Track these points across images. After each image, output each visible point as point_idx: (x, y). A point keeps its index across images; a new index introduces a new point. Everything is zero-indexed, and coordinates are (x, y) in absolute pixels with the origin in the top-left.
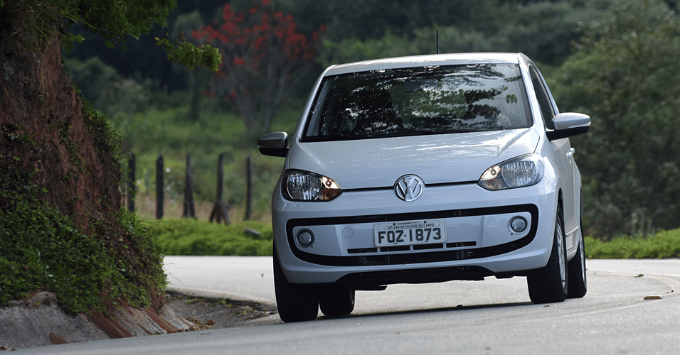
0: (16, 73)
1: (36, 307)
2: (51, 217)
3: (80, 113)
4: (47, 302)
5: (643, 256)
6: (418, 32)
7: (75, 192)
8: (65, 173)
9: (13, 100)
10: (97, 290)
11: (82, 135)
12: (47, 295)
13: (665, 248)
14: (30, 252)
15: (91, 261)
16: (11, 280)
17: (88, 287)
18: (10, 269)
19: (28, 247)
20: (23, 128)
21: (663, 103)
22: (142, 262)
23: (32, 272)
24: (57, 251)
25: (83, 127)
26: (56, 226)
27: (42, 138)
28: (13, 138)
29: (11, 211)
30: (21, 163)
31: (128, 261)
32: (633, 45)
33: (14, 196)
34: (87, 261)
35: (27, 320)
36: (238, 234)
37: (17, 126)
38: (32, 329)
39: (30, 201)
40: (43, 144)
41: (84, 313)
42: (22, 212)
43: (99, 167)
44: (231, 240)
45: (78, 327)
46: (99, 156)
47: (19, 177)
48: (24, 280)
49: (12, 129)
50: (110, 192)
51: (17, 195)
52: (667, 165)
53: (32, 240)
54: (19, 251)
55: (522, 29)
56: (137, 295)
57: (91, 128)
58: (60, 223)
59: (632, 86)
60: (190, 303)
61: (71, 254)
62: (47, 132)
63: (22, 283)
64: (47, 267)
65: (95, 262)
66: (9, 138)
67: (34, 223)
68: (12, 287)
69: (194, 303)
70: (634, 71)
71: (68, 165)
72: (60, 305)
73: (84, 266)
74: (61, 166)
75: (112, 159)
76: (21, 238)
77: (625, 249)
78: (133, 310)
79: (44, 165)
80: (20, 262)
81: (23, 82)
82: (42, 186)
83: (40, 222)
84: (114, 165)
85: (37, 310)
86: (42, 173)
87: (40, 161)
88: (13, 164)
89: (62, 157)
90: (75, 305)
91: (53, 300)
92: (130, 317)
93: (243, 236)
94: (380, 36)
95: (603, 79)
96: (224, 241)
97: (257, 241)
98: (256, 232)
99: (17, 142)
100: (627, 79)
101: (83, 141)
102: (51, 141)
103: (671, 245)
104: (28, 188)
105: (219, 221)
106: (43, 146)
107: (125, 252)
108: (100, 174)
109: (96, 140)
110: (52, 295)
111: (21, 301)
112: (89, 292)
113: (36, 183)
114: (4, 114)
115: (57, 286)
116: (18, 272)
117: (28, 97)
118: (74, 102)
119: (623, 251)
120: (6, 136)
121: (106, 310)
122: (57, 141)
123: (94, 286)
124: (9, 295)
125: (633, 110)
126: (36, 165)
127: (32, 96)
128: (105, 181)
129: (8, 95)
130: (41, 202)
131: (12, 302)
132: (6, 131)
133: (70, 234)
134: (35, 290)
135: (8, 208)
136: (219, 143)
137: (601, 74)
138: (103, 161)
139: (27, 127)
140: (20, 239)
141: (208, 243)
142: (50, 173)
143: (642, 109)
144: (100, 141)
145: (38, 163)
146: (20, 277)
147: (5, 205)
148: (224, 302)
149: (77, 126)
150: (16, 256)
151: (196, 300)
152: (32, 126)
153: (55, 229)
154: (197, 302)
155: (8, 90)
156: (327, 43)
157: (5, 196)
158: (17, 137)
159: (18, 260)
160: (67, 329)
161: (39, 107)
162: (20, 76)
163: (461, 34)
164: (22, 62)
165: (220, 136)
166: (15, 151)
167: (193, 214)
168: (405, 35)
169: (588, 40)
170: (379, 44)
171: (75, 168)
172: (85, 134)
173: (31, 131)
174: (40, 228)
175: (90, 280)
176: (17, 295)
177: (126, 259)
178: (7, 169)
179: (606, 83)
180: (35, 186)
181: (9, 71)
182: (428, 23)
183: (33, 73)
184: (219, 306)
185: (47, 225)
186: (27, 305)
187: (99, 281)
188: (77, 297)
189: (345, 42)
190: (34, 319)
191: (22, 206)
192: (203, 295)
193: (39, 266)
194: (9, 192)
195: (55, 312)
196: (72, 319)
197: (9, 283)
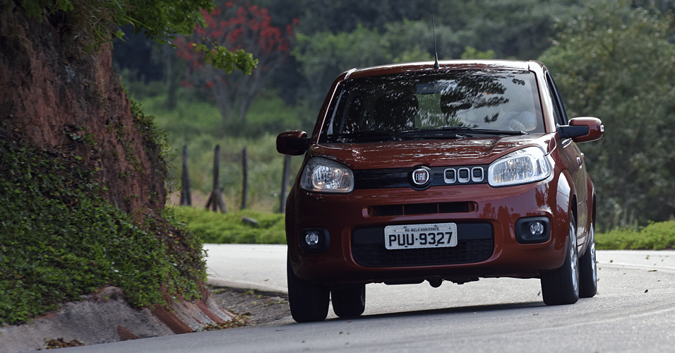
0: (77, 75)
1: (105, 301)
2: (112, 214)
3: (129, 113)
4: (114, 297)
5: (638, 247)
6: (389, 27)
7: (132, 190)
8: (123, 172)
9: (75, 101)
10: (158, 284)
11: (132, 134)
12: (114, 290)
13: (659, 240)
14: (96, 247)
15: (152, 256)
16: (80, 275)
17: (150, 282)
18: (79, 265)
19: (94, 243)
20: (84, 129)
21: (636, 98)
22: (192, 257)
23: (100, 268)
24: (120, 247)
25: (132, 126)
26: (118, 223)
27: (101, 138)
28: (75, 138)
29: (75, 209)
30: (83, 162)
31: (179, 255)
32: (608, 41)
33: (77, 194)
34: (148, 257)
35: (96, 314)
36: (237, 222)
37: (78, 126)
38: (101, 322)
39: (93, 199)
40: (102, 144)
41: (148, 307)
42: (86, 209)
43: (147, 165)
44: (230, 229)
45: (143, 321)
46: (147, 154)
47: (81, 175)
48: (93, 276)
49: (74, 129)
50: (158, 188)
51: (80, 193)
52: (638, 156)
53: (97, 236)
54: (85, 248)
55: (490, 24)
56: (189, 288)
57: (139, 127)
58: (121, 221)
59: (607, 80)
60: (217, 293)
61: (133, 250)
62: (106, 132)
63: (91, 278)
64: (113, 263)
65: (156, 257)
66: (71, 138)
67: (97, 220)
68: (82, 282)
69: (221, 293)
70: (608, 67)
71: (126, 164)
72: (126, 299)
73: (145, 261)
74: (119, 165)
75: (159, 157)
76: (88, 235)
77: (619, 241)
78: (187, 303)
79: (103, 163)
80: (88, 258)
81: (83, 85)
82: (102, 184)
83: (103, 219)
84: (162, 162)
85: (105, 305)
86: (102, 172)
87: (100, 160)
88: (75, 163)
89: (119, 157)
90: (140, 300)
91: (120, 295)
92: (185, 310)
93: (241, 224)
94: (351, 30)
95: (578, 73)
96: (223, 229)
97: (255, 230)
98: (254, 220)
99: (79, 142)
100: (601, 73)
101: (133, 139)
102: (109, 141)
103: (666, 237)
104: (90, 186)
105: (215, 209)
106: (102, 146)
107: (176, 247)
108: (148, 172)
109: (144, 138)
110: (118, 290)
111: (90, 296)
112: (151, 287)
113: (97, 182)
114: (66, 115)
115: (123, 281)
116: (86, 268)
117: (88, 98)
118: (124, 102)
119: (618, 243)
120: (68, 136)
121: (166, 304)
122: (115, 141)
123: (155, 280)
124: (79, 290)
125: (606, 105)
126: (97, 164)
127: (91, 98)
128: (153, 179)
129: (70, 97)
130: (102, 200)
131: (82, 296)
132: (68, 132)
133: (131, 231)
134: (103, 285)
135: (73, 205)
136: (198, 132)
137: (576, 68)
138: (150, 159)
139: (88, 127)
140: (86, 236)
141: (208, 231)
142: (109, 172)
143: (615, 102)
144: (148, 140)
145: (99, 162)
146: (90, 273)
147: (70, 203)
148: (252, 292)
149: (128, 125)
150: (84, 253)
151: (223, 290)
152: (92, 127)
153: (117, 226)
154: (224, 292)
155: (70, 91)
156: (300, 37)
157: (69, 194)
158: (79, 137)
159: (86, 256)
160: (134, 323)
161: (98, 108)
162: (80, 78)
163: (429, 28)
164: (82, 65)
165: (198, 125)
166: (77, 151)
167: (189, 203)
168: (376, 29)
169: (564, 37)
170: (351, 37)
171: (131, 167)
172: (134, 133)
173: (91, 131)
174: (103, 225)
175: (152, 275)
176: (87, 289)
177: (176, 253)
178: (70, 168)
179: (581, 78)
180: (97, 184)
181: (70, 74)
182: (398, 18)
183: (92, 75)
184: (248, 296)
185: (109, 222)
186: (96, 300)
187: (159, 276)
188: (141, 291)
189: (318, 35)
190: (103, 313)
191: (86, 203)
192: (227, 285)
193: (106, 263)
194: (72, 190)
195: (122, 306)
196: (137, 313)
197: (79, 278)
